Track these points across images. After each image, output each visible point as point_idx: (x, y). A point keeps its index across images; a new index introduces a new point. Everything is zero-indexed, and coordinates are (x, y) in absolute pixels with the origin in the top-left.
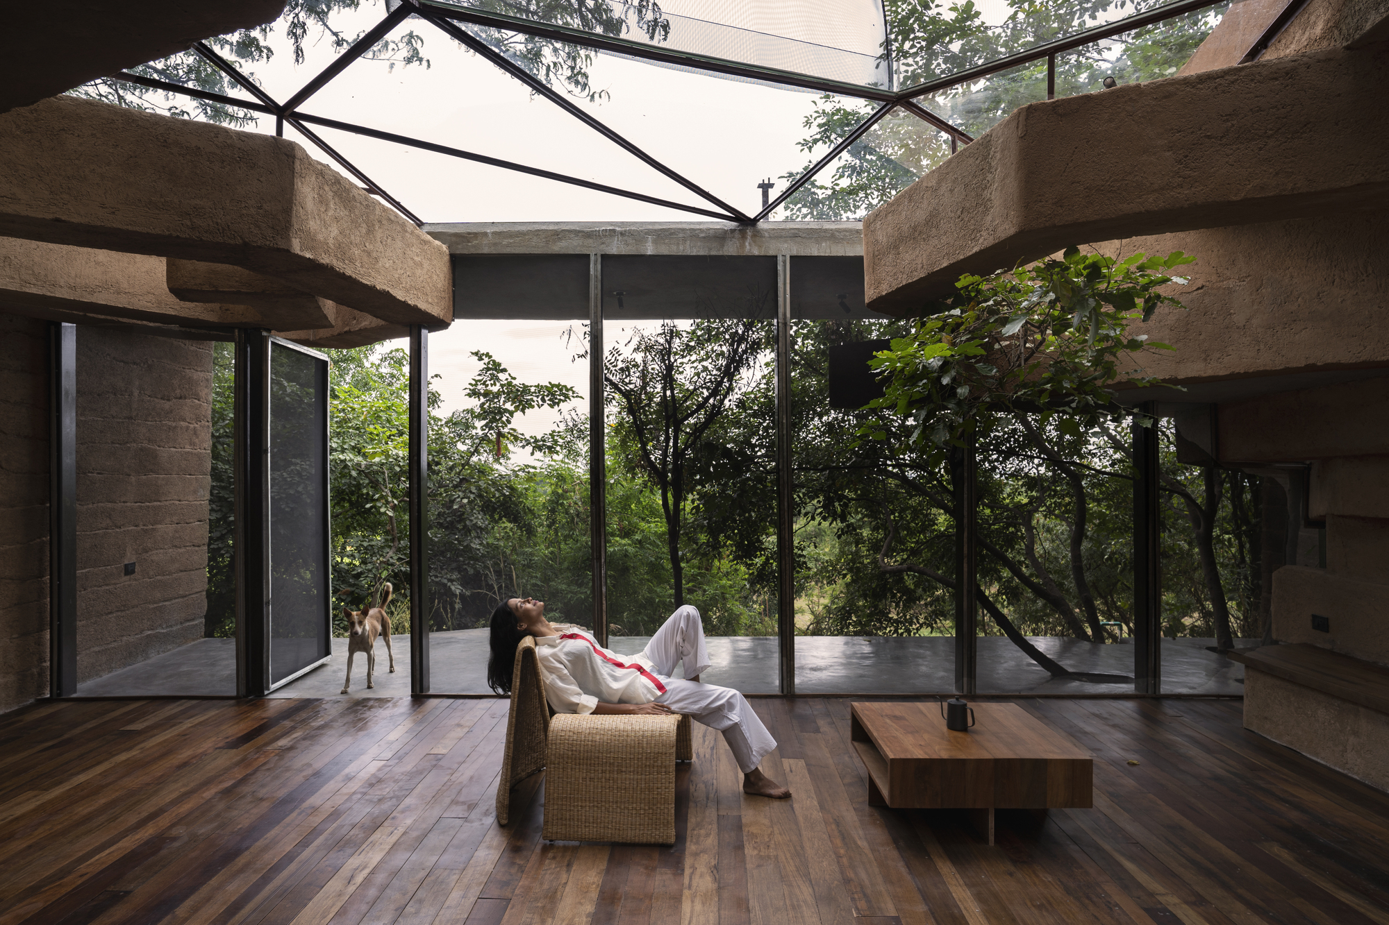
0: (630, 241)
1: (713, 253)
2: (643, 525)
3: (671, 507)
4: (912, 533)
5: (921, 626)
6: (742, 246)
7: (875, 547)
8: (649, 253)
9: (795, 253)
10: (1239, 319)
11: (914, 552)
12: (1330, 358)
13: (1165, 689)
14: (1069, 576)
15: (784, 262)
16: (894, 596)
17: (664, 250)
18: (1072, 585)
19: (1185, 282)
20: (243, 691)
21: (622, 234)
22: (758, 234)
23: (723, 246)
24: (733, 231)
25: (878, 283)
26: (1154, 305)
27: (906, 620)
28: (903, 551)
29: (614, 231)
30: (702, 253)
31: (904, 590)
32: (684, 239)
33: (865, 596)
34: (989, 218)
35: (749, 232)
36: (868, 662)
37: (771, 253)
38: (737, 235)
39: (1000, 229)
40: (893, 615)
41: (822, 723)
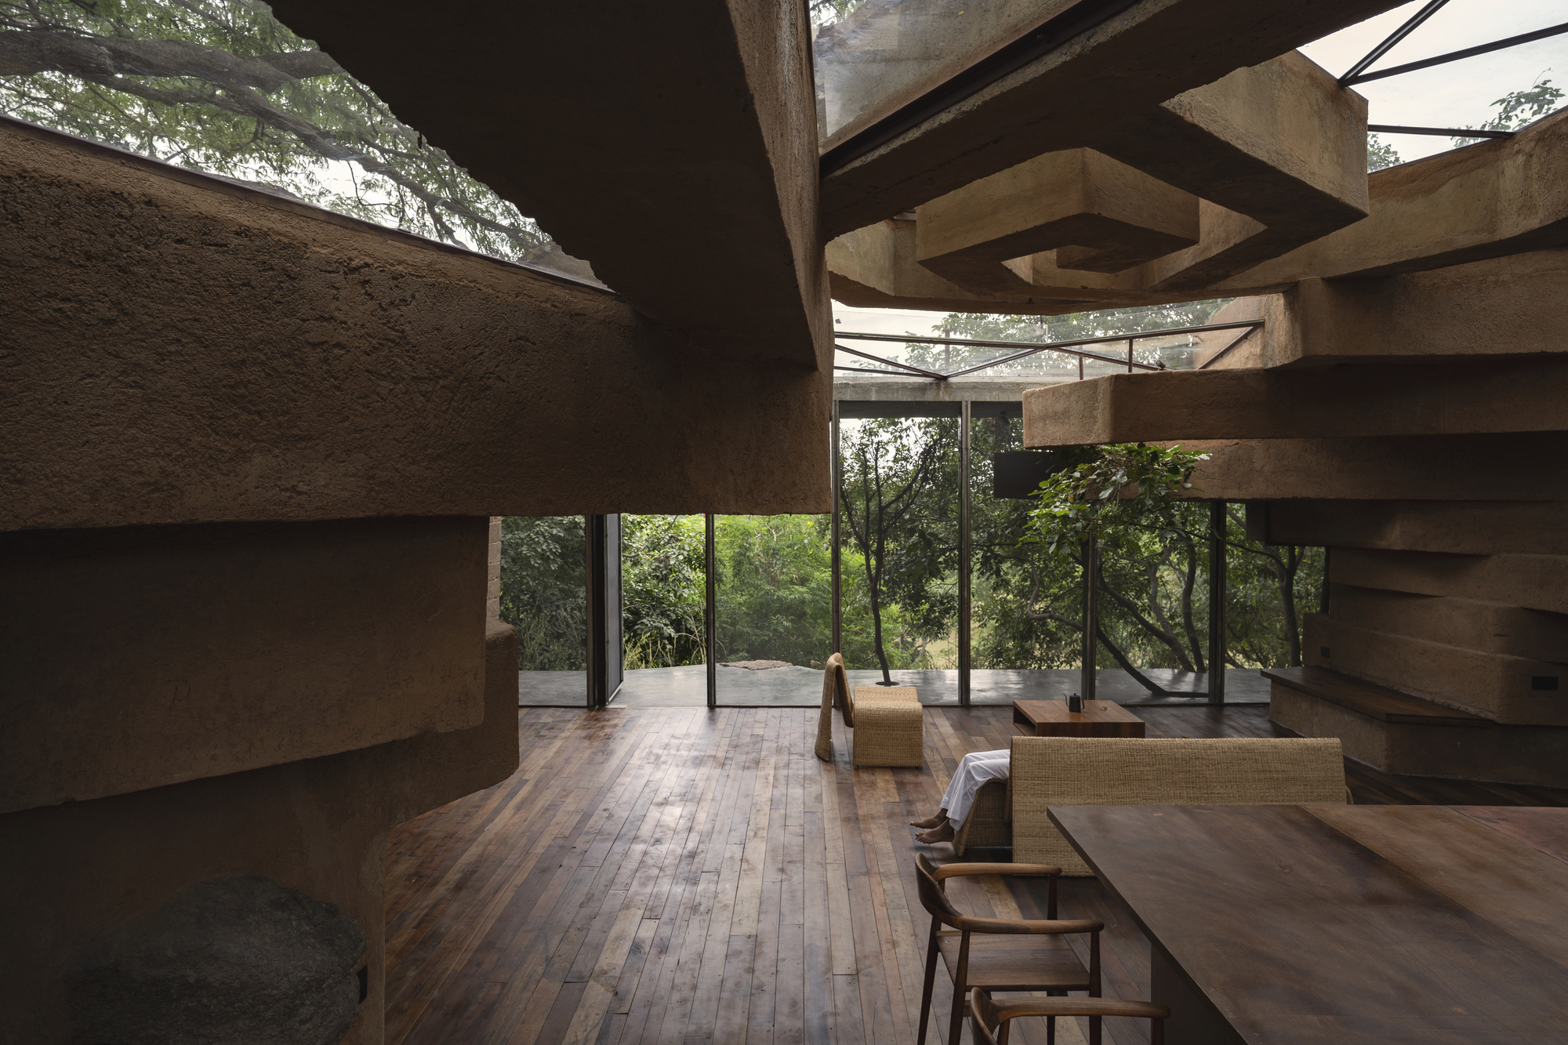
0: (859, 391)
1: (918, 399)
2: (817, 574)
3: (873, 572)
4: (1054, 580)
5: (1061, 663)
6: (938, 394)
7: (1022, 593)
8: (873, 399)
9: (974, 400)
10: (1258, 466)
11: (1056, 598)
12: (1304, 495)
13: (1227, 700)
14: (1204, 618)
15: (967, 406)
16: (1039, 637)
17: (883, 398)
18: (1206, 626)
19: (1208, 458)
20: (591, 703)
21: (853, 386)
22: (949, 386)
23: (924, 395)
24: (931, 384)
25: (1032, 438)
26: (1190, 474)
27: (1049, 659)
28: (1046, 597)
29: (848, 384)
30: (909, 400)
31: (1049, 633)
32: (898, 390)
33: (1014, 638)
34: (1096, 427)
35: (943, 385)
36: (1019, 686)
37: (958, 399)
38: (934, 386)
39: (1101, 436)
40: (1037, 653)
41: (992, 720)
